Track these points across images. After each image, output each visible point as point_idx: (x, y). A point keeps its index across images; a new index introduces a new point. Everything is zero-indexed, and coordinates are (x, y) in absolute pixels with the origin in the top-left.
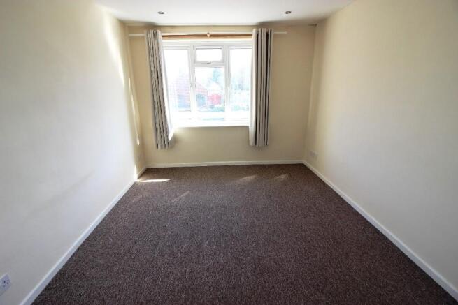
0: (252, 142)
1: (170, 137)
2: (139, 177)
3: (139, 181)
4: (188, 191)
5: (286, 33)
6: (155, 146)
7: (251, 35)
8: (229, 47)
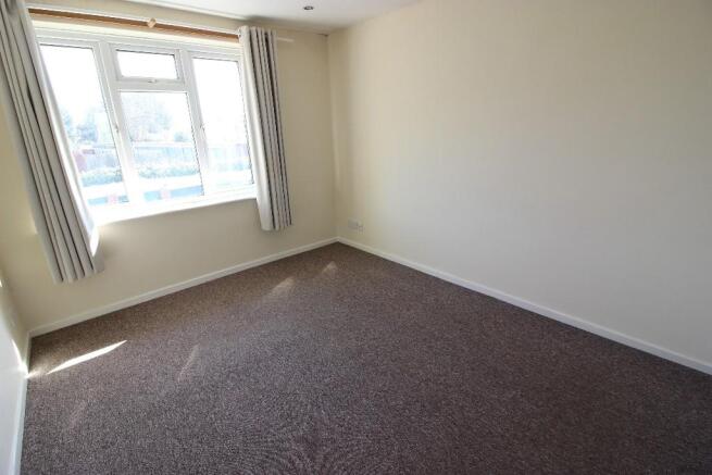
0: (266, 225)
1: (93, 248)
2: (31, 366)
3: (36, 373)
4: (196, 347)
5: (291, 40)
6: (53, 275)
7: (236, 37)
8: (193, 54)
